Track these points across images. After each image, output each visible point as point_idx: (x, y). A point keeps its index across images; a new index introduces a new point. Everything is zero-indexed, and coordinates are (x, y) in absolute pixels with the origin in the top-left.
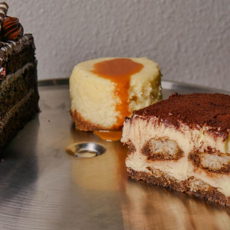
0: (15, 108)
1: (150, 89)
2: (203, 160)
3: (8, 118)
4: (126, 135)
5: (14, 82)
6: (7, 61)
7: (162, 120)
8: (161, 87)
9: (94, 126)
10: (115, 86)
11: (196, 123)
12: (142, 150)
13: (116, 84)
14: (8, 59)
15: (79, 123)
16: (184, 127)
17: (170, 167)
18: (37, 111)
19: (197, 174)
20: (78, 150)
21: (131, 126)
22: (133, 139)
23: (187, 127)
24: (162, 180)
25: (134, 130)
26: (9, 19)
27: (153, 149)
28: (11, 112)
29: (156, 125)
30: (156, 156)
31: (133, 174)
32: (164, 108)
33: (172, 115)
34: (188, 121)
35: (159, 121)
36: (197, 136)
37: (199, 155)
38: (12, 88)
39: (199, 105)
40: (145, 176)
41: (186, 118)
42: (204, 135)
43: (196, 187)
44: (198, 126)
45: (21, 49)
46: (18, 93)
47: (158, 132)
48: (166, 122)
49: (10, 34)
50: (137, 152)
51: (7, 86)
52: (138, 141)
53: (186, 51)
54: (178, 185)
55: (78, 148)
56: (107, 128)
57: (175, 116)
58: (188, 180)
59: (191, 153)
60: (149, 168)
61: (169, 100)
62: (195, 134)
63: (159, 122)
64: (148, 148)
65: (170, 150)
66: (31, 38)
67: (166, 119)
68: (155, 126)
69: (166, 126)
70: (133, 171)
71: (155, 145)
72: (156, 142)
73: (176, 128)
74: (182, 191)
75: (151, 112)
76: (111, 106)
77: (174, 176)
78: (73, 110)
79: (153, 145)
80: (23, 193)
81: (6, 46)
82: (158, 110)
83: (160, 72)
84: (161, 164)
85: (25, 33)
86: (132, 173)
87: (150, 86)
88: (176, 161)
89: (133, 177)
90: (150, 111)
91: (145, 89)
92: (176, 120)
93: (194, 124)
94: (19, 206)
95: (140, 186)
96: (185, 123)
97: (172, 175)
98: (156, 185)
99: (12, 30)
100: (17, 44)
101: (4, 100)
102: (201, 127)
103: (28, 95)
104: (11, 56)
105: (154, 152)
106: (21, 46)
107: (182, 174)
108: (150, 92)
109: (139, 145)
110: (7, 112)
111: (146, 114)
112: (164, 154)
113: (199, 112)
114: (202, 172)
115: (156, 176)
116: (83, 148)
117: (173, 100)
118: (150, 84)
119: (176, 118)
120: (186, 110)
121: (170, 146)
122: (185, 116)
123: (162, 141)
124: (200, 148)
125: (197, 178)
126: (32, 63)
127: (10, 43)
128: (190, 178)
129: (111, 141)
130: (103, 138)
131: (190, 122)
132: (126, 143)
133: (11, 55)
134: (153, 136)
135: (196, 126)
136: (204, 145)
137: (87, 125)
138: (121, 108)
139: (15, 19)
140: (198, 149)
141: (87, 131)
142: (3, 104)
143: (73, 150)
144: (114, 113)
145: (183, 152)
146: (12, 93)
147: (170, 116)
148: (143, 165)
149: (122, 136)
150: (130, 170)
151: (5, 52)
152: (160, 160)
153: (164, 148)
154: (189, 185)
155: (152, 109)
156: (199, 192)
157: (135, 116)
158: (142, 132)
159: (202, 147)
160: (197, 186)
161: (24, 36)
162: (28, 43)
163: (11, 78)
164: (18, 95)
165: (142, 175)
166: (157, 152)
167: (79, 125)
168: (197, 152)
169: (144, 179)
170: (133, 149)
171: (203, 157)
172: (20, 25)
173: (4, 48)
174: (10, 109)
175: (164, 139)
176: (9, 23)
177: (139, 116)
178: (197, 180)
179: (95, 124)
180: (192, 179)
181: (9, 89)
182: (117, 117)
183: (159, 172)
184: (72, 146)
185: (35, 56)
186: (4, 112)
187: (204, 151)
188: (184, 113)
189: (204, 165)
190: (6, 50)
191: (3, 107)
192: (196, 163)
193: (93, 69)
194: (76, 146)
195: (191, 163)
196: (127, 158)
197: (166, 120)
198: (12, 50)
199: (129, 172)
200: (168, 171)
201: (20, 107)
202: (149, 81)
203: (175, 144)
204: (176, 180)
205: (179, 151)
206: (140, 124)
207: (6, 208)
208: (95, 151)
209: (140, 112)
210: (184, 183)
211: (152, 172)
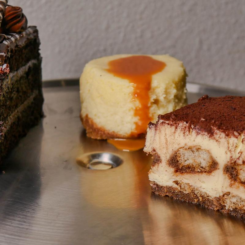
0: (18, 112)
1: (174, 91)
2: (241, 173)
3: (10, 123)
4: (150, 144)
5: (16, 81)
6: (9, 57)
7: (193, 127)
8: (186, 90)
9: (108, 134)
10: (134, 87)
11: (233, 129)
12: (168, 161)
13: (135, 85)
14: (11, 55)
15: (91, 130)
16: (220, 134)
17: (201, 181)
18: (41, 116)
19: (234, 189)
20: (90, 161)
21: (155, 133)
22: (158, 148)
23: (223, 135)
24: (192, 196)
25: (160, 138)
26: (11, 8)
27: (182, 160)
28: (13, 116)
29: (186, 131)
30: (185, 168)
31: (157, 189)
32: (194, 112)
33: (205, 121)
34: (224, 128)
35: (190, 127)
36: (235, 145)
37: (237, 167)
38: (14, 89)
39: (235, 109)
40: (171, 191)
41: (222, 124)
42: (243, 143)
43: (233, 205)
44: (236, 133)
45: (25, 43)
46: (21, 94)
47: (188, 140)
48: (198, 129)
49: (12, 25)
50: (162, 164)
51: (9, 86)
52: (165, 151)
53: (209, 49)
54: (211, 202)
55: (91, 158)
56: (124, 136)
57: (209, 122)
58: (223, 197)
59: (227, 164)
60: (177, 183)
61: (198, 104)
62: (232, 142)
63: (189, 129)
64: (176, 159)
65: (202, 161)
66: (36, 31)
67: (197, 125)
68: (184, 133)
69: (198, 134)
70: (157, 185)
71: (184, 155)
72: (186, 152)
73: (210, 136)
74: (216, 209)
75: (180, 117)
76: (130, 110)
77: (206, 191)
78: (84, 115)
79: (182, 156)
80: (30, 210)
81: (9, 39)
82: (188, 114)
83: (185, 71)
84: (190, 177)
85: (29, 25)
86: (155, 188)
87: (174, 88)
88: (209, 174)
89: (157, 193)
90: (179, 115)
91: (168, 91)
92: (209, 126)
93: (230, 131)
94: (27, 225)
95: (165, 203)
96: (220, 130)
97: (204, 191)
98: (185, 202)
99: (15, 21)
100: (20, 37)
101: (6, 103)
102: (240, 134)
103: (32, 97)
104: (14, 51)
105: (183, 163)
106: (25, 40)
107: (216, 189)
108: (174, 94)
109: (165, 155)
110: (8, 116)
111: (174, 119)
112: (194, 165)
113: (236, 117)
114: (240, 187)
115: (184, 192)
116: (96, 158)
117: (204, 104)
118: (174, 85)
119: (210, 124)
120: (221, 115)
121: (202, 157)
122: (220, 121)
123: (192, 151)
124: (238, 159)
125: (234, 194)
126: (36, 60)
127: (12, 36)
128: (225, 194)
129: (128, 151)
130: (119, 147)
131: (227, 128)
132: (149, 153)
133: (13, 49)
134: (182, 145)
135: (233, 133)
136: (242, 156)
137: (100, 132)
138: (140, 112)
139: (18, 8)
140: (236, 160)
141: (101, 139)
142: (4, 107)
143: (85, 160)
144: (132, 118)
145: (217, 163)
146: (14, 94)
147: (202, 122)
148: (170, 179)
149: (145, 144)
150: (154, 184)
151: (8, 46)
152: (190, 173)
153: (195, 158)
154: (223, 202)
155: (180, 113)
156: (235, 210)
157: (161, 121)
158: (169, 140)
159: (240, 158)
160: (234, 203)
161: (28, 28)
162: (32, 37)
163: (13, 76)
164: (20, 96)
165: (168, 190)
166: (187, 163)
167: (91, 132)
168: (234, 163)
169: (170, 195)
170: (158, 160)
171: (241, 169)
172: (23, 16)
173: (7, 42)
174: (12, 113)
175: (195, 148)
176: (11, 12)
177: (165, 121)
178: (233, 196)
179: (110, 131)
180: (227, 195)
181: (12, 89)
182: (136, 123)
183: (189, 187)
184: (84, 157)
185: (40, 51)
186: (5, 116)
187: (243, 163)
188: (219, 119)
189: (243, 178)
190: (9, 44)
191: (4, 110)
192: (232, 177)
193: (108, 67)
194: (89, 157)
195: (227, 177)
196: (150, 170)
197: (197, 127)
198: (15, 45)
199: (152, 187)
200: (199, 186)
201: (23, 111)
202: (173, 82)
203: (209, 154)
204: (208, 197)
205: (213, 162)
206: (167, 130)
207: (11, 227)
208: (111, 162)
209: (166, 117)
210: (218, 199)
211: (180, 186)
